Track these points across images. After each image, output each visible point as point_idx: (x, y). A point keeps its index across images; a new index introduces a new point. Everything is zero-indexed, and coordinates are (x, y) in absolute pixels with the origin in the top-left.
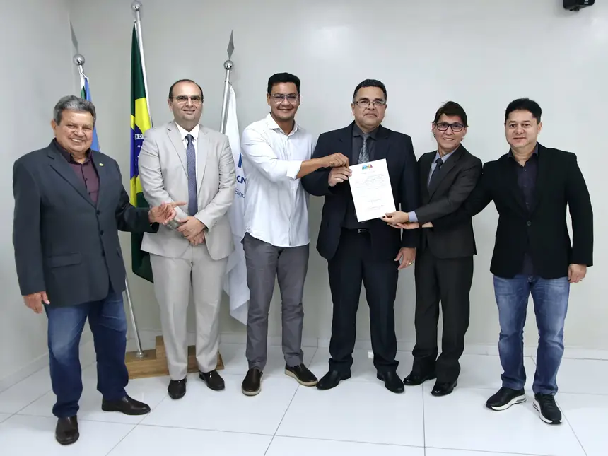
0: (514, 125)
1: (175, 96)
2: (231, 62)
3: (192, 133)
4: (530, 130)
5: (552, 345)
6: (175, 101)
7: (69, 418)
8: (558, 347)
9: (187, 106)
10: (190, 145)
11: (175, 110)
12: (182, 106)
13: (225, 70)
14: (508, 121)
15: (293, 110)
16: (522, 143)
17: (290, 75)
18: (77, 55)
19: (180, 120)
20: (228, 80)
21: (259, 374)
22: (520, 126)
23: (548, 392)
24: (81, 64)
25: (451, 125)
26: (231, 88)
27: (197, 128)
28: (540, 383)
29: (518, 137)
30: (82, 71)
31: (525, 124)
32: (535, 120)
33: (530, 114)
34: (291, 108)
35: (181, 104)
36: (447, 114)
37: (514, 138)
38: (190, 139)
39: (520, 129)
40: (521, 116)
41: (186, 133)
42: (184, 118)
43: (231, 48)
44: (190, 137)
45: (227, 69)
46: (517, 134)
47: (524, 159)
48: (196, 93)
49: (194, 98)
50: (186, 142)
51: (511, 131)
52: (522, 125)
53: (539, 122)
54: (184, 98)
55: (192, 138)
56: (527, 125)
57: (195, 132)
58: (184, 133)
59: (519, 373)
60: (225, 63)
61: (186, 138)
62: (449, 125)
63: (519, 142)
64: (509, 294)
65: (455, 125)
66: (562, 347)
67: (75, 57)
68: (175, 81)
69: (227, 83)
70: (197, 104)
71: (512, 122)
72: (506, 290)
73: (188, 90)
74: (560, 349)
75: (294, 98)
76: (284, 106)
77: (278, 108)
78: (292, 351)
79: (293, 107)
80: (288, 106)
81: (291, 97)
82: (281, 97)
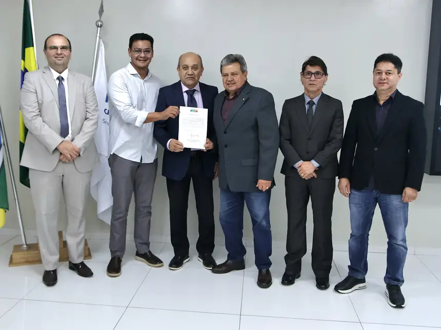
0: (380, 73)
1: (48, 46)
2: (102, 22)
3: (62, 75)
6: (48, 50)
9: (57, 54)
10: (61, 84)
11: (48, 56)
12: (54, 53)
13: (96, 28)
14: (376, 69)
15: (148, 61)
16: (385, 87)
17: (146, 35)
19: (53, 65)
20: (98, 35)
21: (120, 261)
22: (384, 73)
23: (396, 283)
25: (314, 74)
26: (101, 42)
27: (66, 71)
28: (390, 276)
29: (382, 82)
31: (388, 73)
32: (396, 71)
33: (393, 66)
34: (147, 60)
35: (53, 52)
36: (311, 65)
37: (379, 83)
38: (60, 79)
39: (384, 76)
41: (58, 75)
42: (55, 63)
43: (101, 11)
44: (61, 78)
45: (98, 26)
46: (381, 80)
47: (384, 100)
48: (65, 44)
49: (63, 48)
50: (58, 82)
51: (378, 77)
52: (386, 73)
53: (399, 72)
54: (56, 48)
55: (63, 79)
56: (389, 73)
57: (65, 74)
58: (56, 75)
59: (362, 266)
60: (96, 22)
61: (58, 78)
62: (312, 74)
63: (383, 86)
64: (359, 204)
65: (318, 73)
66: (406, 249)
68: (50, 35)
69: (98, 37)
70: (66, 52)
71: (379, 70)
72: (357, 201)
73: (58, 42)
75: (149, 51)
76: (141, 57)
77: (137, 59)
78: (143, 242)
79: (148, 59)
80: (144, 57)
81: (147, 51)
82: (140, 51)
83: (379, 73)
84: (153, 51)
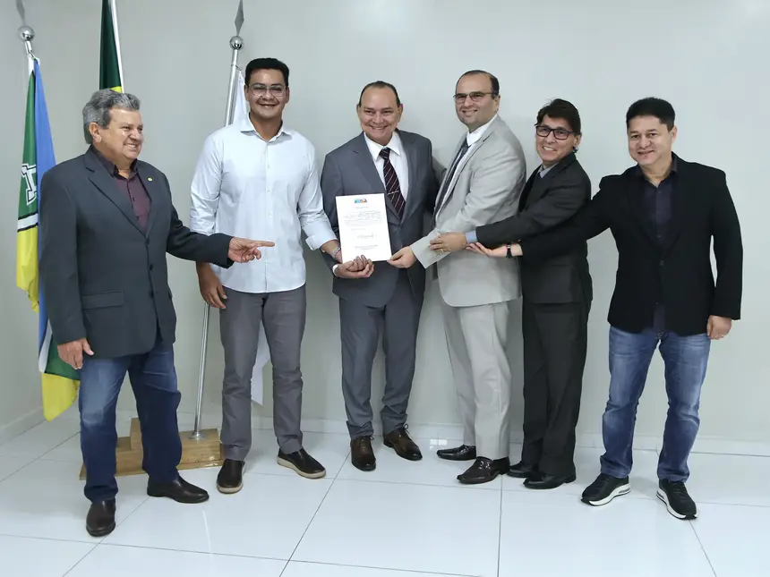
0: (638, 136)
2: (241, 39)
4: (658, 140)
5: (685, 419)
7: (103, 503)
8: (692, 420)
13: (231, 49)
14: (630, 131)
16: (650, 158)
18: (25, 27)
20: (235, 63)
21: (239, 465)
22: (644, 137)
23: (677, 478)
24: (29, 39)
25: (553, 130)
26: (240, 74)
28: (667, 467)
29: (642, 151)
30: (30, 49)
31: (650, 134)
32: (665, 127)
37: (638, 152)
39: (644, 142)
40: (646, 123)
43: (240, 20)
45: (234, 48)
51: (635, 142)
52: (648, 136)
56: (653, 134)
59: (624, 456)
60: (231, 41)
62: (551, 130)
63: (646, 157)
64: (629, 354)
65: (559, 131)
66: (698, 421)
67: (20, 29)
69: (234, 68)
71: (634, 132)
72: (625, 348)
74: (695, 422)
75: (279, 90)
76: (265, 99)
77: (258, 102)
78: (288, 433)
79: (278, 103)
80: (271, 100)
81: (275, 88)
82: (263, 88)
83: (636, 136)
84: (287, 88)
